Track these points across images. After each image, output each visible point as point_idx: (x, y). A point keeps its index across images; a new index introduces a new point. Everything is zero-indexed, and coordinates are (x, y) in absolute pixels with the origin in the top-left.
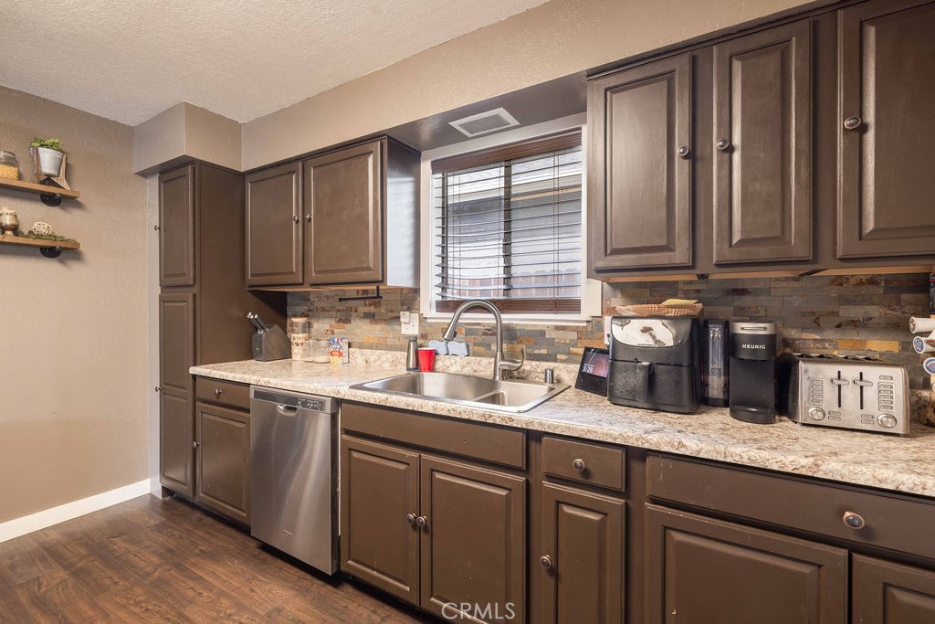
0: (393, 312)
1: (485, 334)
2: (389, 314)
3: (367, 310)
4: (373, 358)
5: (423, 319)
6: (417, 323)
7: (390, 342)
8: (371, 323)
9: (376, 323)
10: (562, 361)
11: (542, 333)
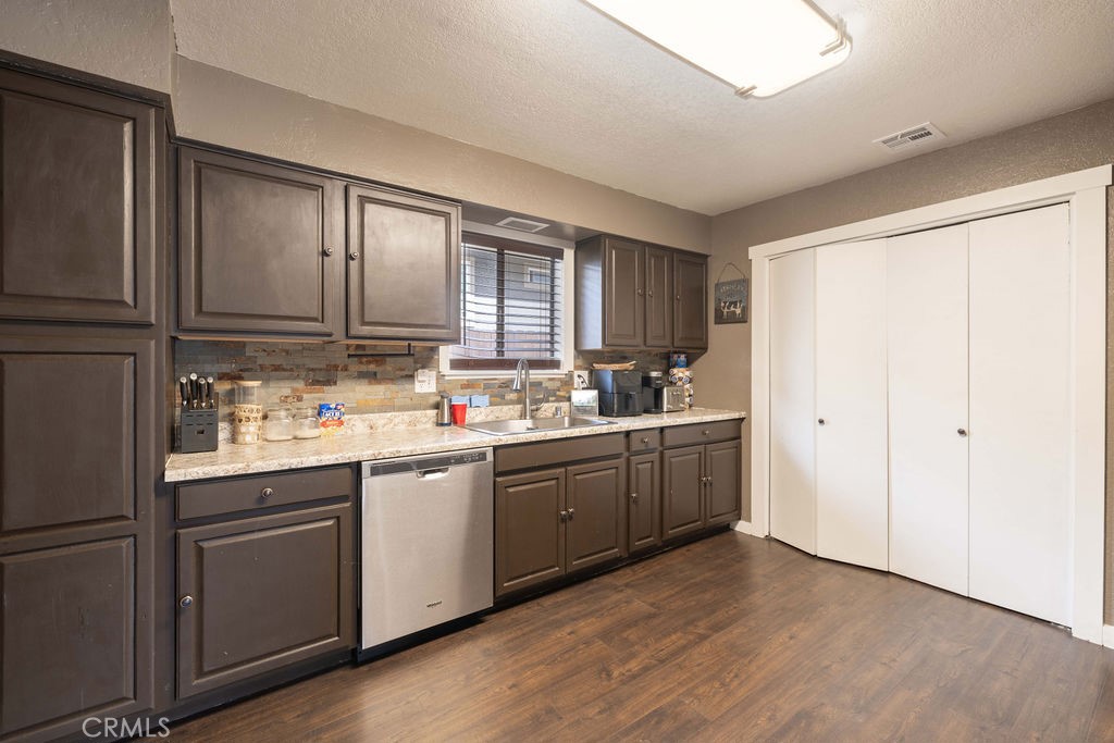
0: (404, 370)
1: (500, 387)
2: (397, 372)
3: (364, 368)
4: (381, 422)
5: (440, 377)
6: (434, 382)
7: (398, 402)
8: (370, 383)
9: (380, 383)
10: (553, 402)
11: (540, 384)
